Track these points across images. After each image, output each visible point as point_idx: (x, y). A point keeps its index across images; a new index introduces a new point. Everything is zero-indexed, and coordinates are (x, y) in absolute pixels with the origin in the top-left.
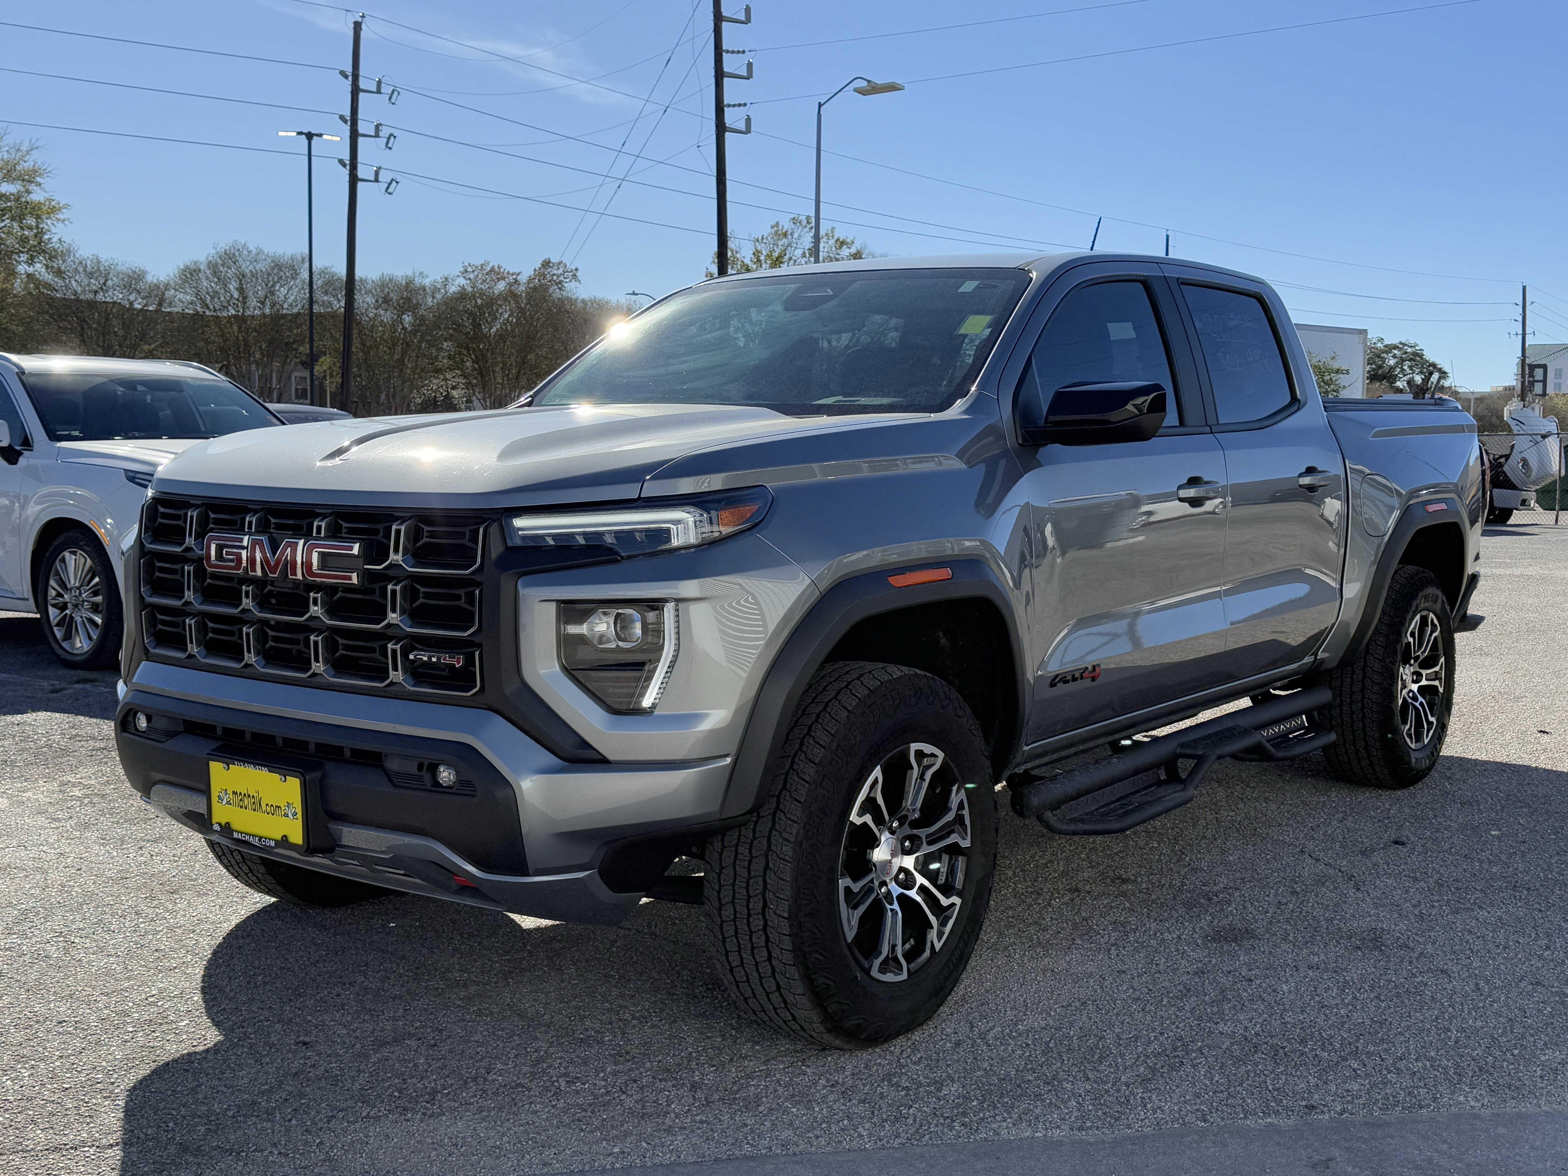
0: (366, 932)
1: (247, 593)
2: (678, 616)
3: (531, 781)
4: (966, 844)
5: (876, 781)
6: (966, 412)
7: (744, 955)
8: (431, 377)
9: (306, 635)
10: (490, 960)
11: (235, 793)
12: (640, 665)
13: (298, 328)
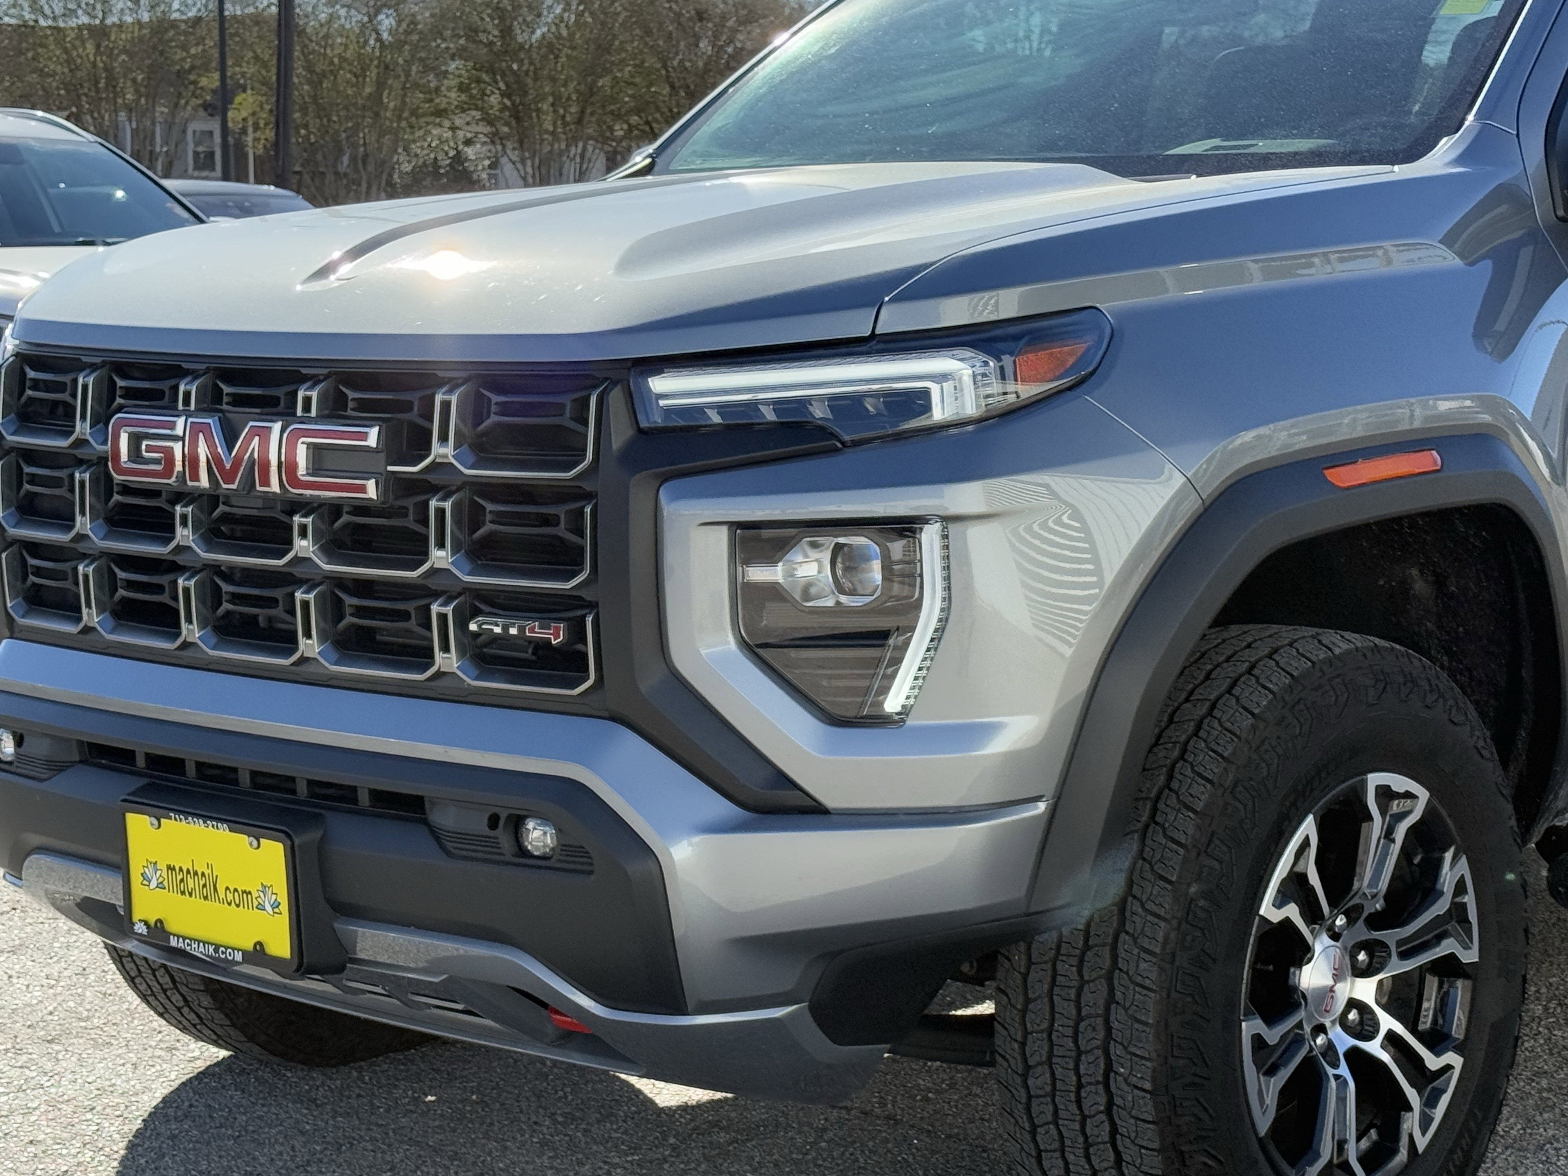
0: (388, 1111)
1: (184, 518)
2: (947, 547)
3: (691, 844)
4: (1469, 956)
5: (1306, 843)
6: (1460, 160)
7: (1071, 1158)
8: (428, 123)
9: (288, 589)
10: (605, 1162)
11: (170, 868)
12: (880, 637)
13: (197, 44)
